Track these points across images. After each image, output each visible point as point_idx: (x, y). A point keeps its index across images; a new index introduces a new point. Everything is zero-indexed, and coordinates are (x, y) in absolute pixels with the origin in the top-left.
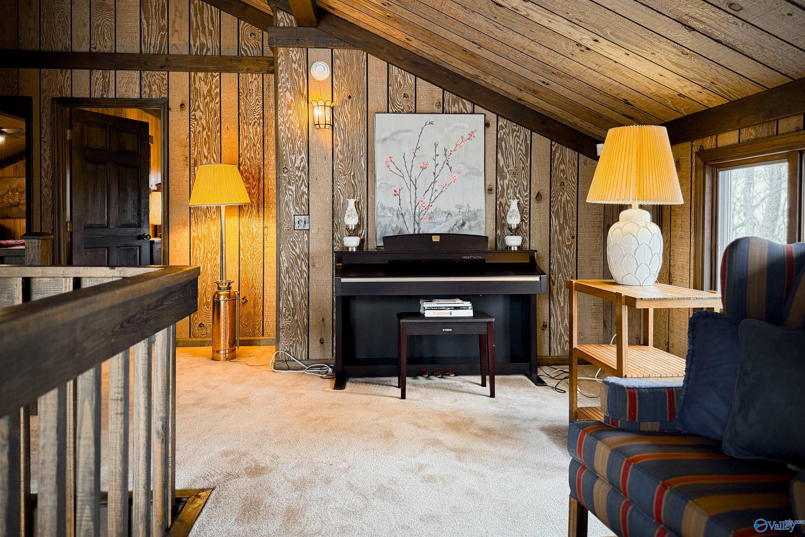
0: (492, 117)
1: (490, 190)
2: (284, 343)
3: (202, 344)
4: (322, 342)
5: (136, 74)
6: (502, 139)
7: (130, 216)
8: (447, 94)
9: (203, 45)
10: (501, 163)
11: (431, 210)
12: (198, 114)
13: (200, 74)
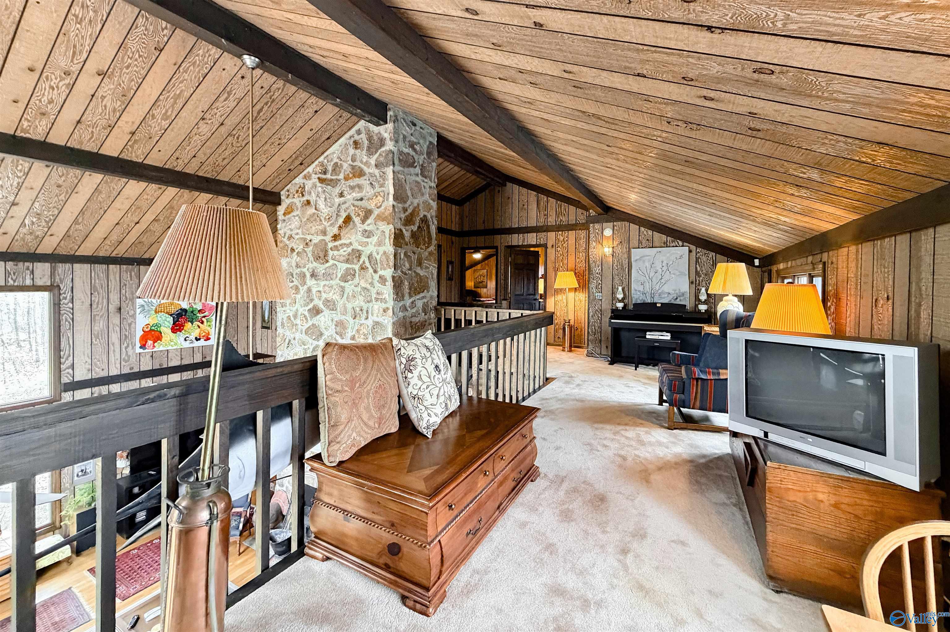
0: (693, 248)
1: (692, 283)
2: (591, 346)
3: (559, 345)
4: (607, 347)
5: (535, 234)
6: (699, 258)
7: (531, 291)
8: (669, 238)
9: (561, 220)
10: (699, 269)
11: (660, 291)
12: (559, 249)
13: (560, 233)
